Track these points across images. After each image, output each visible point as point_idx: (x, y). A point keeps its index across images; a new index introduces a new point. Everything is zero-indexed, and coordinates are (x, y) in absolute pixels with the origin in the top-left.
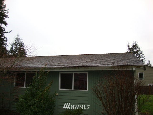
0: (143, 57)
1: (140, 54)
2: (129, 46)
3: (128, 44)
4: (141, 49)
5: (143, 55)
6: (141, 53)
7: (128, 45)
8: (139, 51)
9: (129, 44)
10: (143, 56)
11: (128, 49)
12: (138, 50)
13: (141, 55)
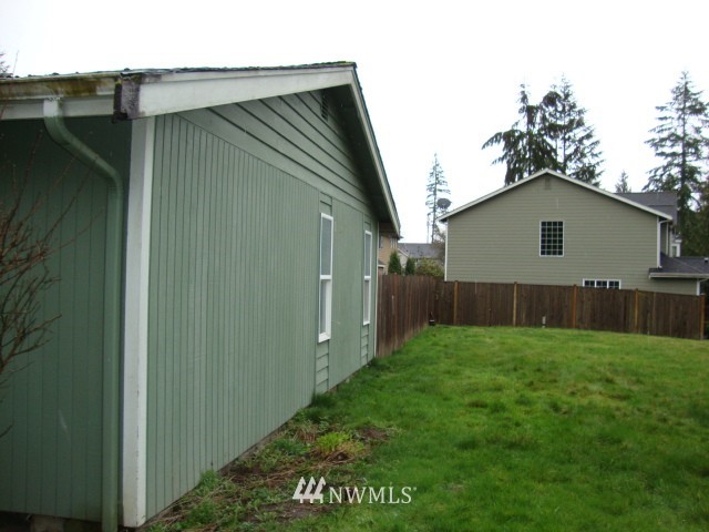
0: (596, 155)
1: (583, 138)
2: (524, 99)
3: (523, 86)
4: (586, 117)
5: (597, 142)
6: (589, 136)
7: (523, 92)
8: (580, 123)
9: (526, 90)
10: (595, 152)
11: (521, 110)
12: (571, 122)
13: (587, 143)
